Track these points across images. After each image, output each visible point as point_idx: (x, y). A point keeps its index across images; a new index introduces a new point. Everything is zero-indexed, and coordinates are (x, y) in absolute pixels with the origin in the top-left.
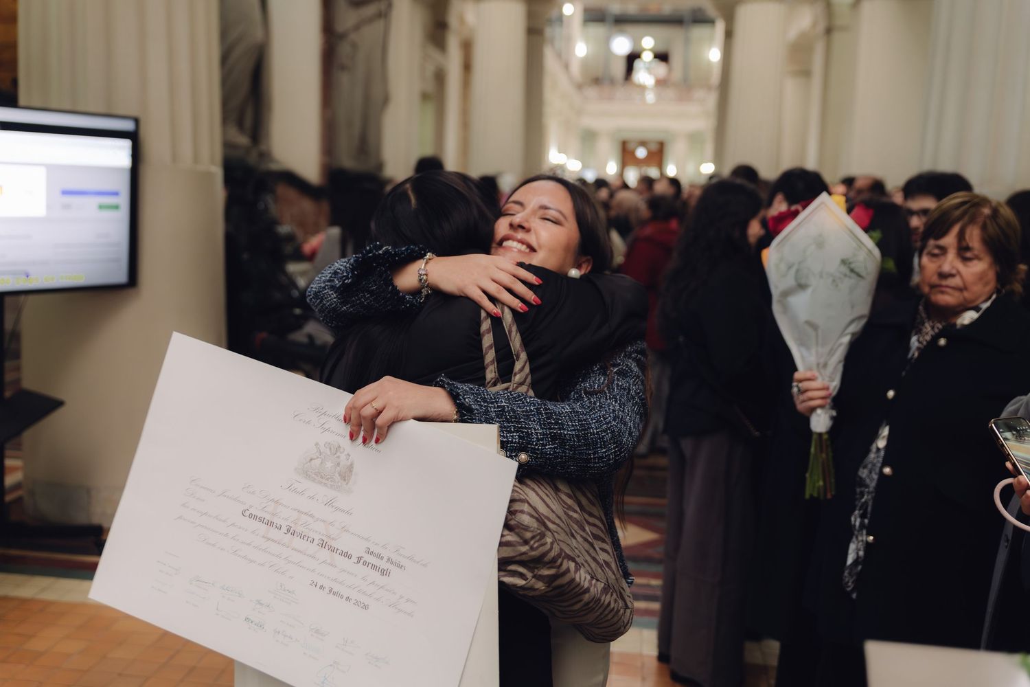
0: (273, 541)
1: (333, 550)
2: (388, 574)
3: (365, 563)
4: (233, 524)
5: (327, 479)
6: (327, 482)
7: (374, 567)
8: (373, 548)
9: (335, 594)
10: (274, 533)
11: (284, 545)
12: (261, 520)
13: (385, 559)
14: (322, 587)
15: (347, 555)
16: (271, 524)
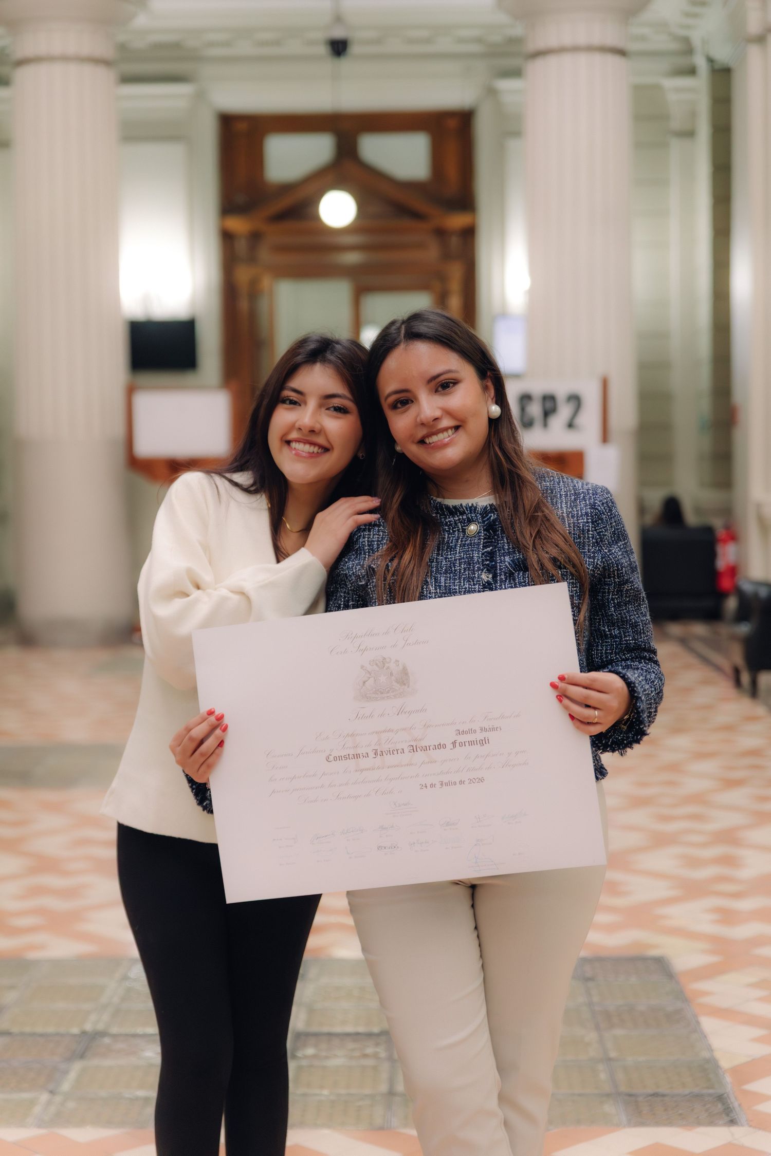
0: (367, 769)
1: (425, 749)
2: (487, 742)
3: (461, 744)
4: (324, 774)
5: (388, 692)
6: (388, 695)
7: (471, 743)
8: (462, 728)
9: (447, 784)
10: (364, 763)
11: (379, 768)
12: (347, 757)
13: (478, 731)
14: (432, 785)
15: (441, 746)
16: (357, 756)
